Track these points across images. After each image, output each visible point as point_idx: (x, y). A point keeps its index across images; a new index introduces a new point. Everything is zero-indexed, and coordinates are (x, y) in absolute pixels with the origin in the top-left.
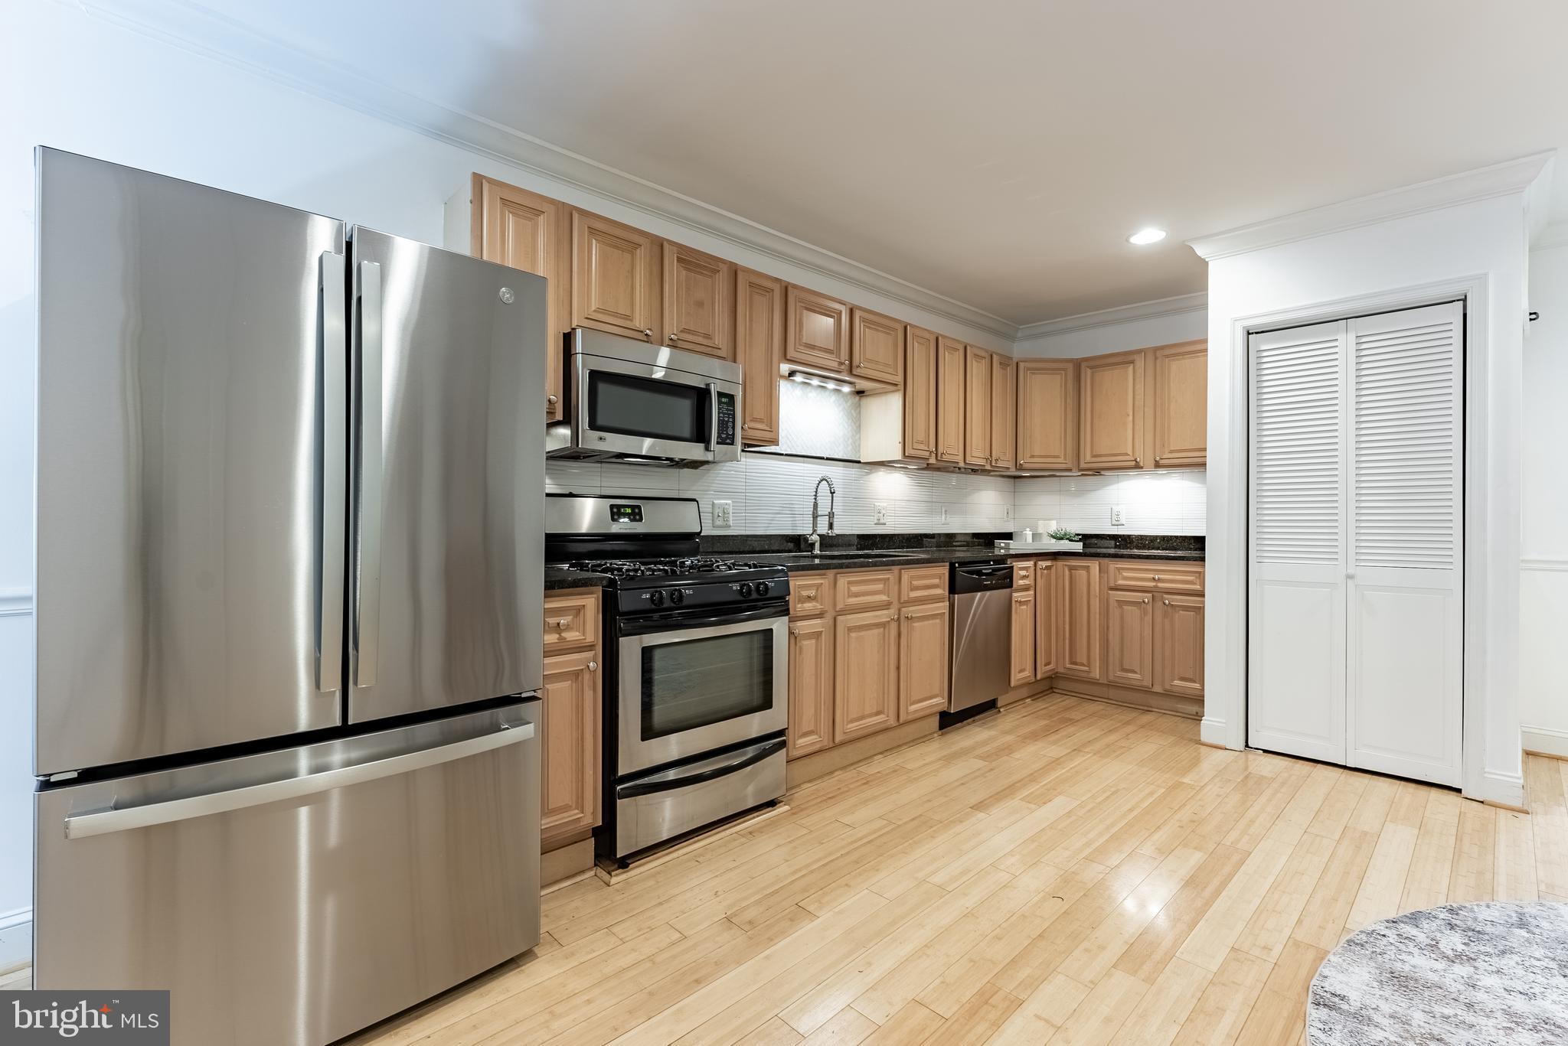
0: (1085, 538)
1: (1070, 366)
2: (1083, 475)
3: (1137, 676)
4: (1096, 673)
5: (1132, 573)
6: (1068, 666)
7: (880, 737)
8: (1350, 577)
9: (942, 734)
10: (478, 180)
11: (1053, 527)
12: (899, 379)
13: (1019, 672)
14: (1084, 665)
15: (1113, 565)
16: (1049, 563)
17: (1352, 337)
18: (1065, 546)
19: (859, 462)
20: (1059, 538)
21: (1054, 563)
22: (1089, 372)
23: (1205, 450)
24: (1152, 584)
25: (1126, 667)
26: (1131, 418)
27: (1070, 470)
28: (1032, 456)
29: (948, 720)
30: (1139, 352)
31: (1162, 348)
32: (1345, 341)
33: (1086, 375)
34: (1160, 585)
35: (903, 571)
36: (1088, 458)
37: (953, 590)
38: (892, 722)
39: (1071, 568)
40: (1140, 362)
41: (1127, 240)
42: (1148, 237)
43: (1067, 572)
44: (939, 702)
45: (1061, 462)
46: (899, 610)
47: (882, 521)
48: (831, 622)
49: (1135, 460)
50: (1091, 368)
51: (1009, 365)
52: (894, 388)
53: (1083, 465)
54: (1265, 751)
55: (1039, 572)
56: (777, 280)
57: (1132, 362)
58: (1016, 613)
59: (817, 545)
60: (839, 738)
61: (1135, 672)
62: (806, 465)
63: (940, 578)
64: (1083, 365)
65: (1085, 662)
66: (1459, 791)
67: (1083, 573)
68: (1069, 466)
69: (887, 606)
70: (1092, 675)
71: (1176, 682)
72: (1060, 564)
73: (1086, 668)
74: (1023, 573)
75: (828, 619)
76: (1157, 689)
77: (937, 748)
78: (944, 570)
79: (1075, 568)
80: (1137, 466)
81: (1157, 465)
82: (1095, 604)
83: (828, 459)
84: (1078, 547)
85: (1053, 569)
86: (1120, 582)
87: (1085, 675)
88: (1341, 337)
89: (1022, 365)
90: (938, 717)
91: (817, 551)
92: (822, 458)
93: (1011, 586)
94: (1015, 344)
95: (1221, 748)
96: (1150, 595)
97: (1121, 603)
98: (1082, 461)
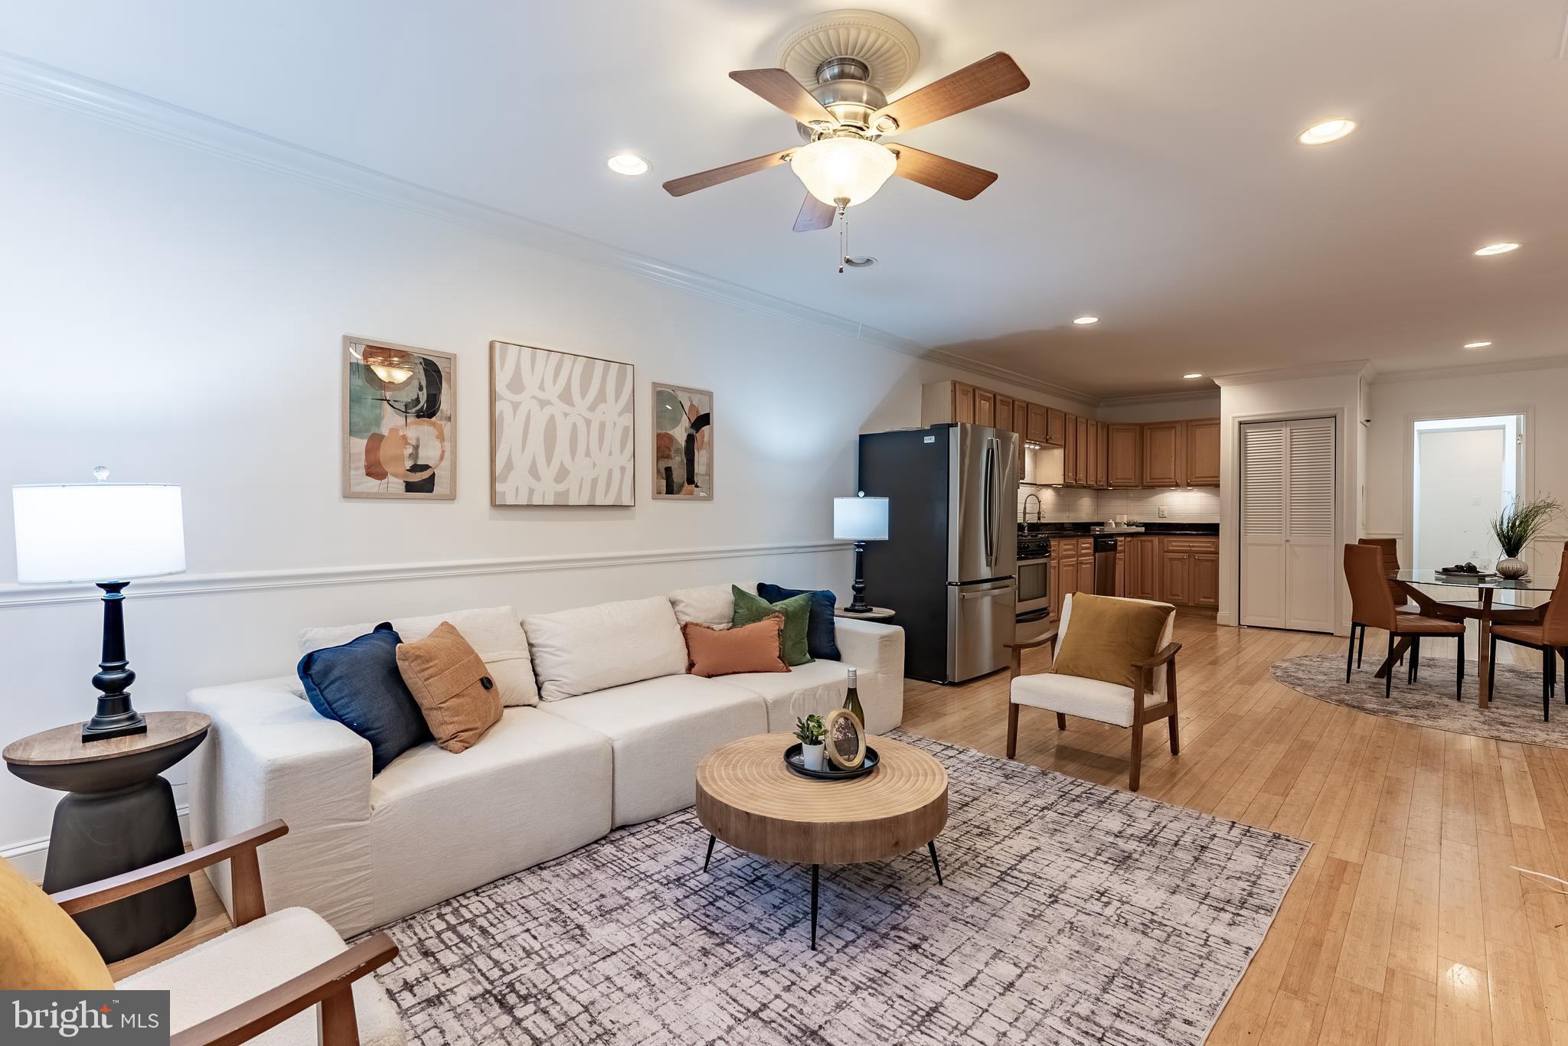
0: (1145, 525)
1: (1137, 427)
3: (1180, 598)
5: (1177, 543)
8: (1287, 541)
10: (954, 384)
11: (1125, 519)
12: (1063, 440)
14: (1148, 594)
15: (1167, 539)
17: (1288, 429)
18: (1134, 529)
19: (1036, 484)
20: (1129, 524)
21: (1131, 539)
22: (1149, 431)
23: (1219, 477)
24: (1189, 549)
25: (1174, 593)
26: (1173, 458)
27: (1136, 486)
28: (1117, 479)
30: (1178, 422)
31: (1192, 421)
32: (1285, 432)
33: (1147, 433)
34: (1193, 549)
35: (1079, 540)
36: (1148, 480)
37: (1096, 550)
40: (1179, 428)
41: (1182, 377)
42: (1192, 376)
43: (1139, 544)
45: (1132, 482)
46: (1077, 558)
47: (1045, 516)
49: (1176, 482)
50: (1150, 429)
52: (1058, 445)
53: (1145, 484)
54: (1248, 626)
55: (1127, 543)
57: (1174, 427)
58: (1117, 564)
61: (1178, 596)
63: (1091, 544)
64: (1145, 427)
65: (1150, 592)
66: (1332, 634)
67: (1150, 544)
68: (1136, 484)
69: (1073, 556)
71: (1201, 599)
72: (1135, 539)
74: (1120, 543)
75: (1058, 561)
76: (1191, 604)
78: (1092, 540)
79: (1142, 541)
80: (1177, 485)
81: (1189, 485)
82: (1156, 559)
84: (1142, 529)
85: (1135, 542)
86: (1170, 548)
88: (1284, 429)
89: (1111, 427)
93: (1115, 550)
95: (1227, 626)
96: (1187, 555)
97: (1171, 559)
98: (1144, 481)
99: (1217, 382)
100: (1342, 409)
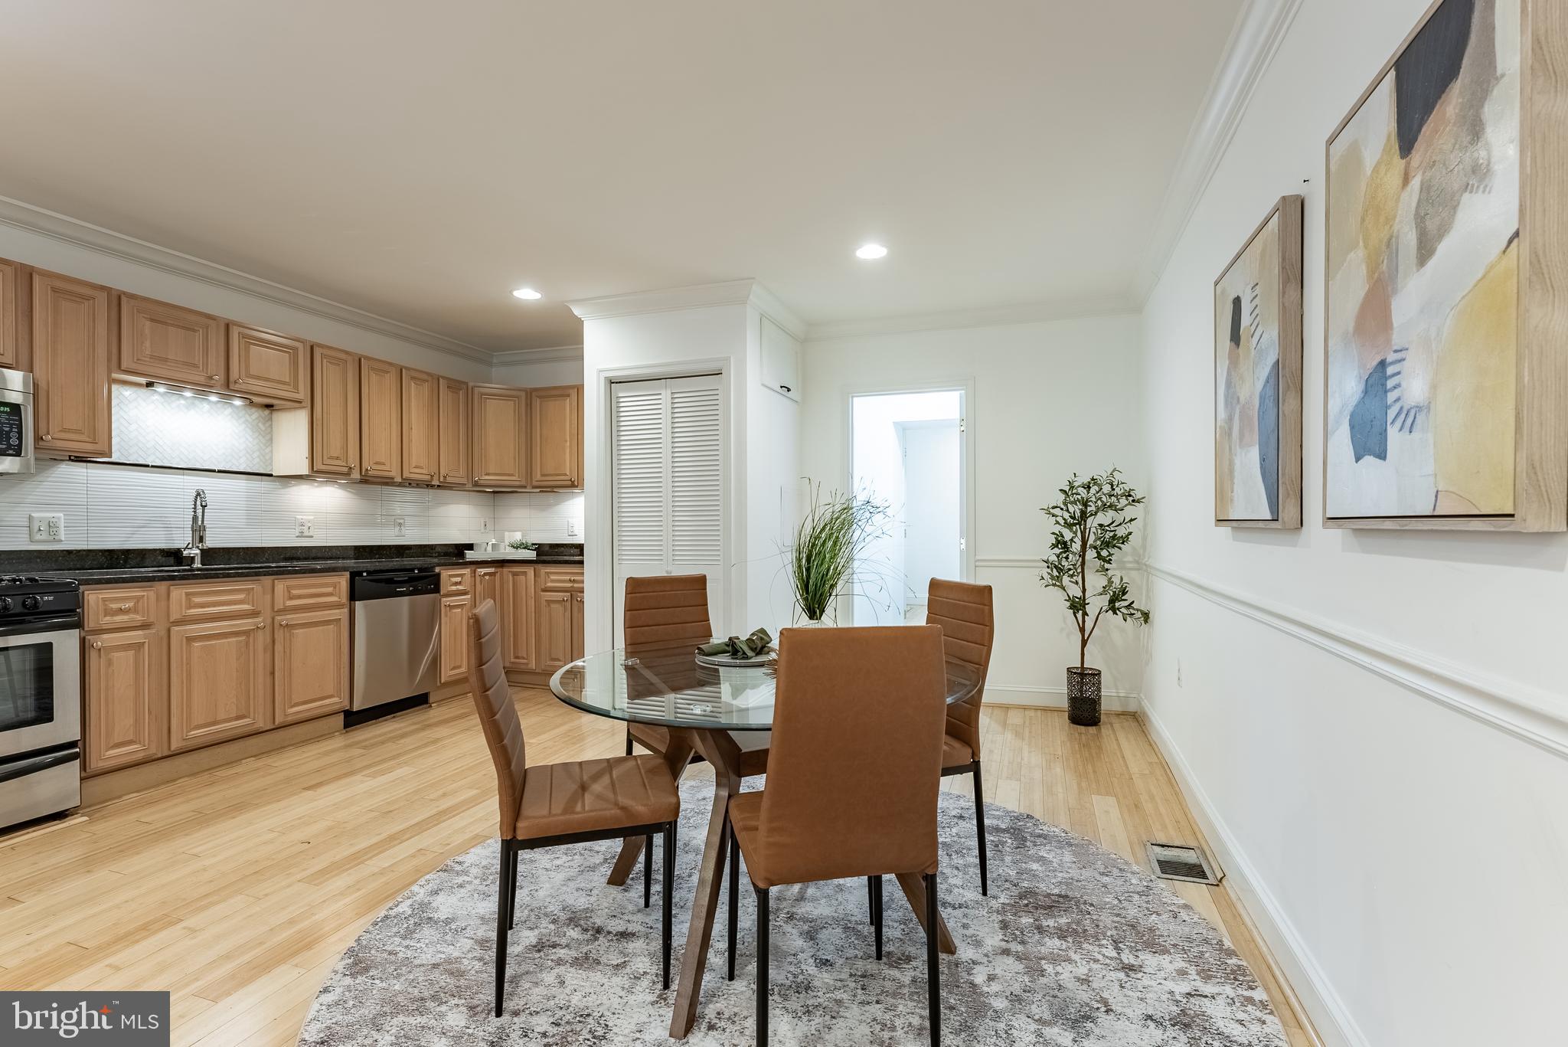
0: (540, 549)
1: (523, 394)
2: (541, 491)
4: (533, 665)
5: (556, 576)
6: (512, 660)
7: (253, 741)
9: (347, 732)
11: (518, 537)
12: (303, 394)
13: (452, 670)
14: (524, 658)
15: (546, 570)
16: (491, 570)
17: (669, 392)
18: (520, 554)
19: (271, 475)
20: (516, 547)
21: (499, 570)
22: (538, 400)
24: (570, 585)
25: (553, 656)
26: (568, 443)
27: (525, 487)
28: (487, 474)
29: (353, 719)
32: (665, 395)
33: (537, 402)
34: (576, 585)
35: (276, 581)
36: (539, 477)
37: (353, 596)
38: (261, 724)
39: (515, 574)
41: (511, 292)
42: (527, 294)
44: (338, 702)
45: (516, 479)
46: (273, 619)
47: (306, 533)
48: (163, 633)
49: (571, 480)
50: (540, 397)
51: (461, 389)
52: (297, 405)
53: (535, 483)
55: (478, 579)
56: (103, 288)
57: (568, 396)
58: (446, 616)
59: (198, 560)
60: (175, 745)
62: (185, 477)
63: (335, 588)
64: (534, 394)
65: (525, 656)
68: (523, 483)
69: (252, 614)
70: (530, 666)
72: (505, 570)
73: (525, 661)
74: (456, 579)
75: (159, 629)
77: (338, 746)
78: (343, 581)
80: (573, 486)
82: (531, 604)
83: (220, 471)
84: (531, 555)
85: (498, 575)
86: (549, 584)
87: (523, 667)
88: (663, 392)
89: (476, 390)
90: (342, 716)
91: (197, 565)
92: (214, 471)
93: (437, 590)
94: (493, 369)
96: (569, 594)
97: (549, 602)
98: (534, 479)
99: (577, 311)
100: (728, 359)
